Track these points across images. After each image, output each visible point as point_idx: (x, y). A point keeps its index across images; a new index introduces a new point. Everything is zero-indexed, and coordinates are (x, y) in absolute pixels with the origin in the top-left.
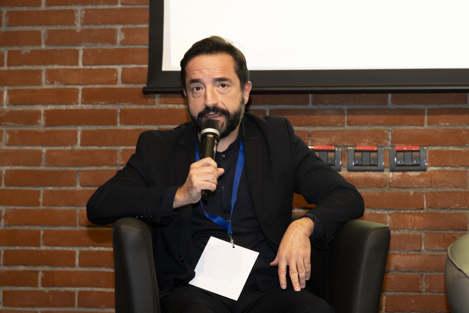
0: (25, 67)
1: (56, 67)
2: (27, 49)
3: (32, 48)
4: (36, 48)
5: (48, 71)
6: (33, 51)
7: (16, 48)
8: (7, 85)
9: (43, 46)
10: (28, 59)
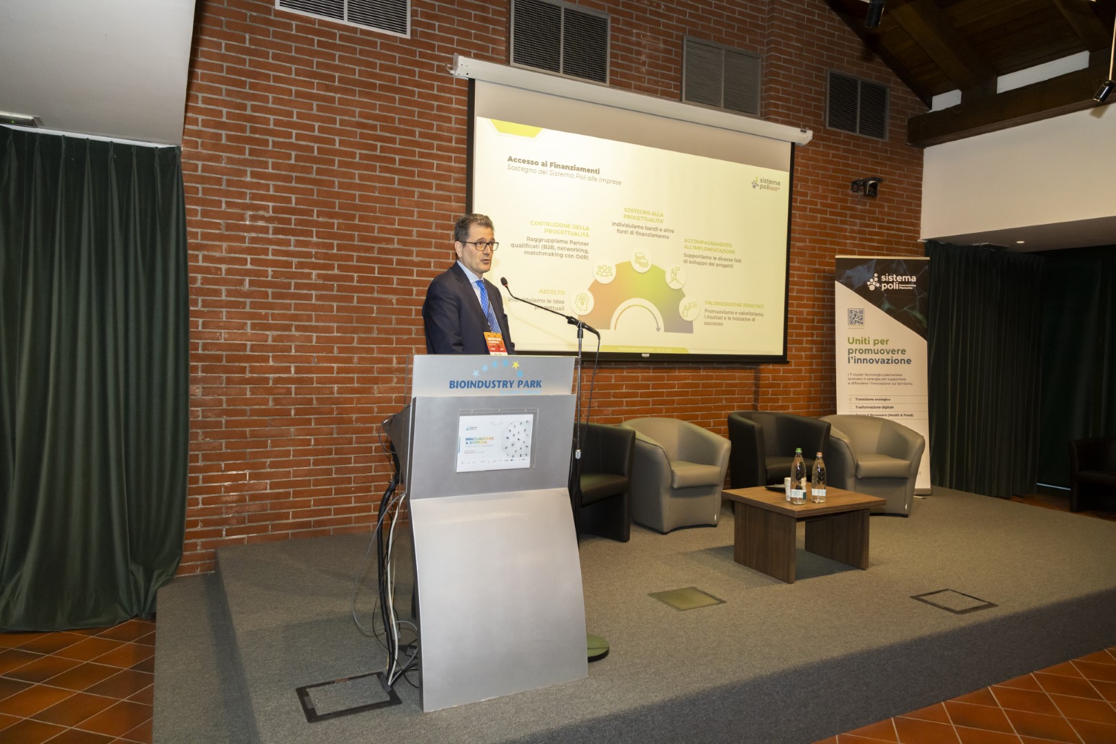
0: (405, 346)
1: (420, 346)
2: (405, 337)
3: (408, 336)
4: (410, 336)
5: (416, 348)
6: (408, 338)
7: (400, 336)
8: (395, 354)
9: (413, 336)
10: (406, 342)
